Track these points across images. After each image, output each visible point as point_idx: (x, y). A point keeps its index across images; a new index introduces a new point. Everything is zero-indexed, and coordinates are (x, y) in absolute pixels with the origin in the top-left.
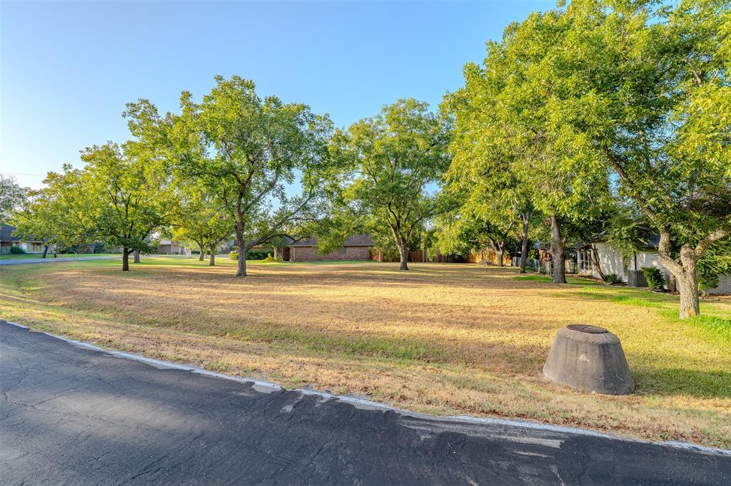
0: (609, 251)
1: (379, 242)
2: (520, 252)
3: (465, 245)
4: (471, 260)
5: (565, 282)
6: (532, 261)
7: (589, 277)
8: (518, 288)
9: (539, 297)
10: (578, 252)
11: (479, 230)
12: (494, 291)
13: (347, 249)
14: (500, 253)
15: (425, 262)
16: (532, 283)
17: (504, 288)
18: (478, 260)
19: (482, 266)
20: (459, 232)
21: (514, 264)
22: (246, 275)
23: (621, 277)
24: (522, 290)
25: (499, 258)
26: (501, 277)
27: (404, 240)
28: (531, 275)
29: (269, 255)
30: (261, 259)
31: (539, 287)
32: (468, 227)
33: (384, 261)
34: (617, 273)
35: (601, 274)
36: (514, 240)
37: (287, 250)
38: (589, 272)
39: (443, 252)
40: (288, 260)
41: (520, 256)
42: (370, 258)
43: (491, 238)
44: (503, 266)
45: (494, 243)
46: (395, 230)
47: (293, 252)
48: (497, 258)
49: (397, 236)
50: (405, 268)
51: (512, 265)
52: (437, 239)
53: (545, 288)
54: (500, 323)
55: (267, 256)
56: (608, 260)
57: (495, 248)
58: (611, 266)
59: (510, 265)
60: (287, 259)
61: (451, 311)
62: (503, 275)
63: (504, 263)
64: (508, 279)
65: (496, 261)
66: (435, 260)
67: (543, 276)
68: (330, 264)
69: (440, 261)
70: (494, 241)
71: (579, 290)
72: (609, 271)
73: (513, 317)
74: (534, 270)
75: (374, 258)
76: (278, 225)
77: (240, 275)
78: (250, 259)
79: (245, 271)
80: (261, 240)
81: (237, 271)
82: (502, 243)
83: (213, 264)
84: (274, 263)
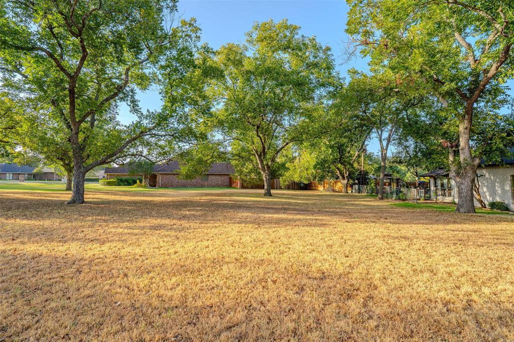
4: (314, 188)
6: (372, 188)
13: (210, 177)
14: (346, 181)
15: (277, 189)
22: (83, 202)
25: (344, 186)
27: (268, 167)
29: (138, 181)
30: (131, 185)
33: (243, 187)
37: (155, 176)
39: (297, 180)
40: (155, 186)
42: (230, 184)
43: (337, 168)
44: (347, 193)
47: (159, 179)
49: (262, 162)
50: (269, 194)
55: (136, 183)
57: (341, 177)
60: (153, 184)
63: (348, 191)
65: (342, 188)
66: (288, 188)
68: (192, 190)
70: (340, 171)
75: (234, 185)
76: (130, 142)
77: (74, 202)
78: (119, 185)
79: (83, 197)
80: (107, 159)
81: (71, 195)
82: (347, 173)
83: (69, 189)
84: (142, 189)
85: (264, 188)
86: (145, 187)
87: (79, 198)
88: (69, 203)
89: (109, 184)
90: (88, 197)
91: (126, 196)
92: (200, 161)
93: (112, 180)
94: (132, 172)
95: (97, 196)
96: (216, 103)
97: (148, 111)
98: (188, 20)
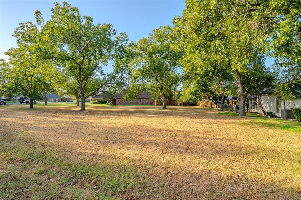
0: (268, 100)
1: (154, 96)
2: (220, 102)
3: (194, 97)
4: (197, 105)
5: (246, 116)
6: (226, 105)
7: (256, 113)
8: (220, 119)
9: (233, 125)
10: (250, 101)
11: (201, 90)
12: (207, 120)
14: (211, 101)
15: (177, 105)
16: (228, 116)
17: (213, 119)
18: (201, 105)
19: (202, 108)
20: (192, 91)
21: (217, 107)
22: (85, 111)
23: (275, 113)
24: (222, 120)
25: (210, 104)
26: (211, 112)
27: (164, 95)
28: (226, 111)
30: (104, 104)
31: (232, 119)
32: (196, 89)
33: (158, 105)
34: (272, 111)
35: (264, 112)
36: (217, 95)
38: (255, 111)
39: (184, 101)
40: (115, 104)
41: (220, 103)
42: (152, 104)
43: (207, 94)
44: (212, 107)
45: (208, 97)
46: (161, 90)
47: (117, 101)
48: (209, 104)
49: (161, 92)
50: (165, 108)
51: (216, 107)
52: (182, 95)
53: (235, 119)
54: (209, 148)
55: (107, 103)
56: (267, 104)
57: (208, 99)
58: (268, 108)
59: (215, 107)
61: (176, 135)
62: (212, 111)
63: (213, 106)
64: (215, 114)
65: (209, 105)
66: (181, 105)
67: (232, 112)
69: (183, 105)
70: (208, 96)
71: (255, 121)
72: (268, 110)
73: (219, 141)
74: (227, 110)
76: (101, 86)
77: (82, 111)
78: (99, 104)
79: (84, 109)
80: (93, 94)
81: (80, 108)
82: (212, 97)
83: (78, 106)
84: (109, 106)
85: (162, 105)
86: (110, 105)
87: (83, 109)
88: (80, 111)
89: (94, 103)
90: (86, 109)
91: (101, 108)
92: (132, 93)
93: (95, 101)
94: (104, 98)
95: (89, 109)
96: (139, 65)
97: (108, 73)
98: (123, 33)
